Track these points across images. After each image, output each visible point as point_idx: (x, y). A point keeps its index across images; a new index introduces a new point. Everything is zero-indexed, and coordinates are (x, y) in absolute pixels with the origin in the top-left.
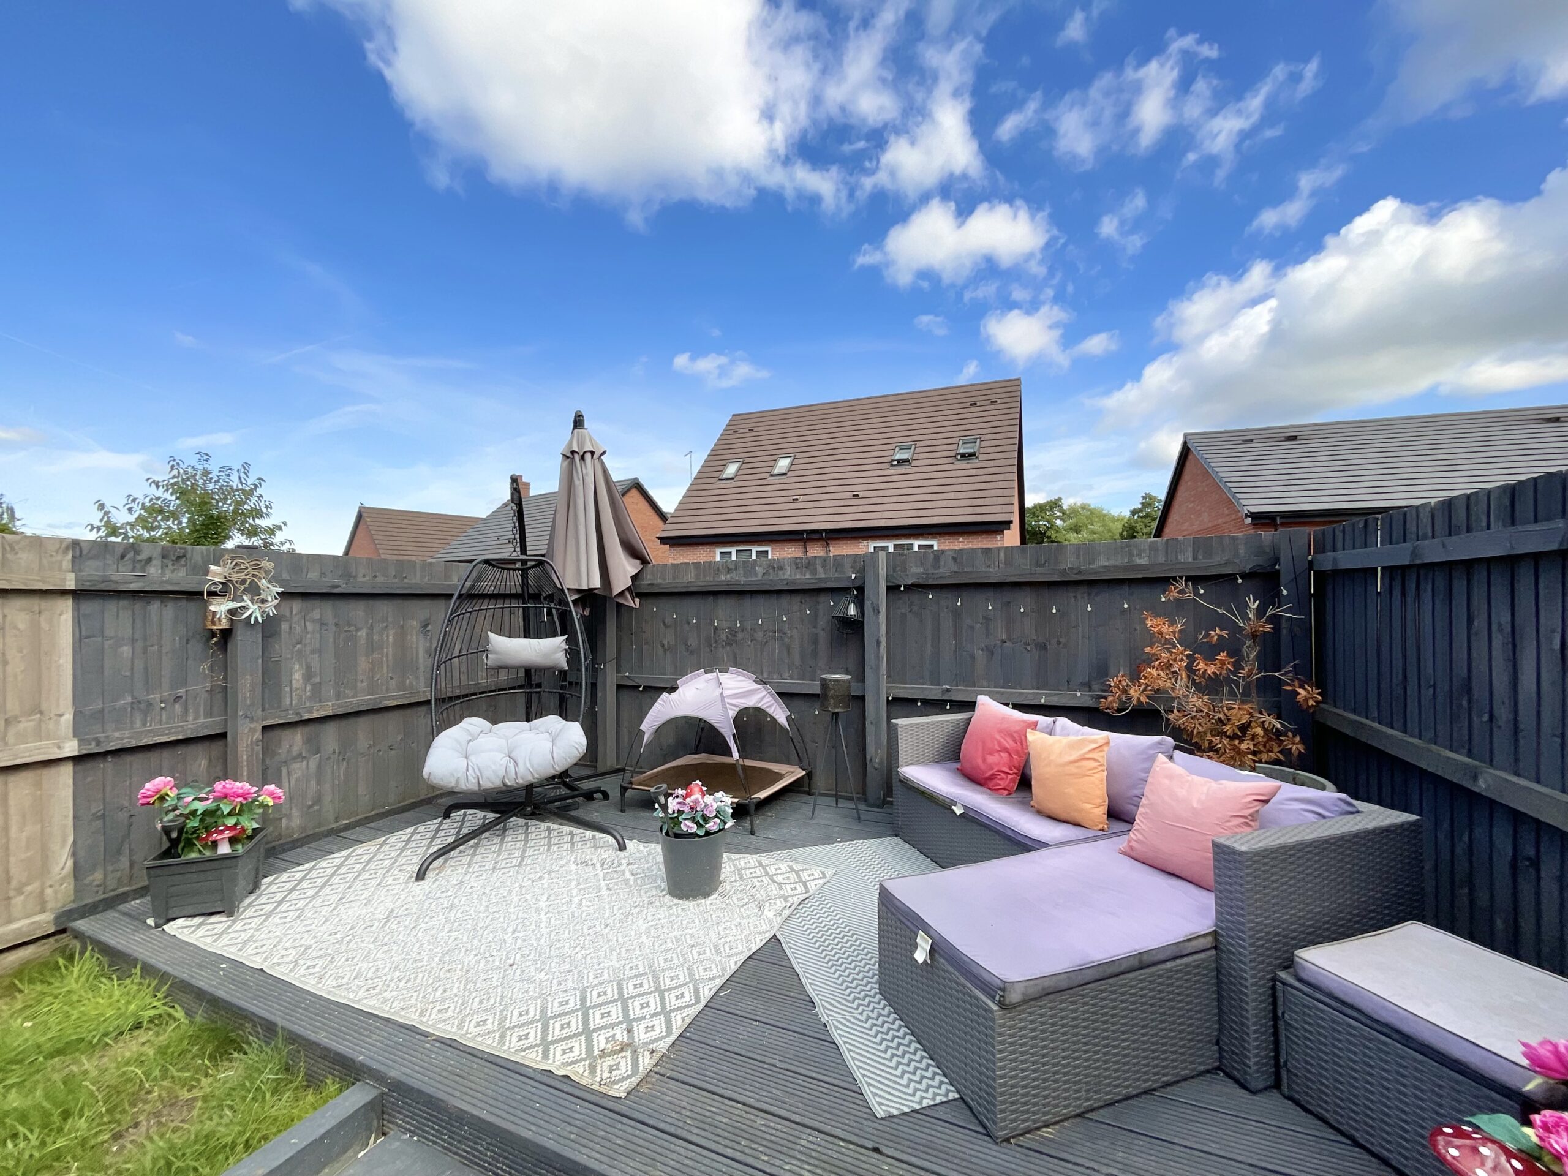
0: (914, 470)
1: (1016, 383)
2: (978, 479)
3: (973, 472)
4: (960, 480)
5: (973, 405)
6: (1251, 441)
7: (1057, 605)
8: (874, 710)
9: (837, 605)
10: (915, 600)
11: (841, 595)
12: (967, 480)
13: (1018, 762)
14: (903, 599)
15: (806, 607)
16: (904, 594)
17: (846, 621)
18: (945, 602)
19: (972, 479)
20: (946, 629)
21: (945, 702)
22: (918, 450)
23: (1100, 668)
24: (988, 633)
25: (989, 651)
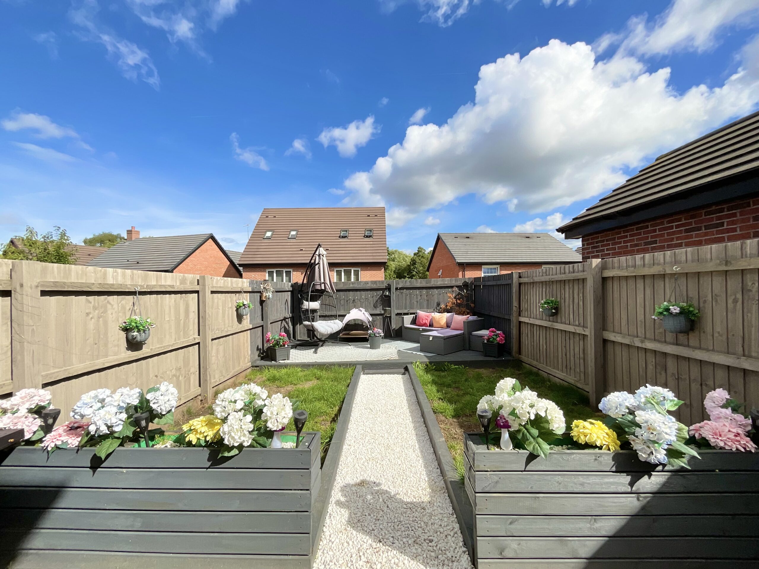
0: (349, 240)
1: (383, 209)
2: (374, 246)
3: (371, 243)
4: (367, 246)
5: (369, 216)
6: (457, 237)
7: (431, 291)
8: (393, 316)
9: (383, 292)
10: (401, 291)
11: (383, 290)
12: (369, 246)
13: (429, 321)
14: (399, 291)
15: (375, 293)
16: (399, 289)
17: (386, 296)
18: (408, 291)
19: (372, 246)
20: (408, 297)
21: (408, 313)
22: (350, 232)
23: (438, 304)
24: (417, 298)
25: (417, 302)
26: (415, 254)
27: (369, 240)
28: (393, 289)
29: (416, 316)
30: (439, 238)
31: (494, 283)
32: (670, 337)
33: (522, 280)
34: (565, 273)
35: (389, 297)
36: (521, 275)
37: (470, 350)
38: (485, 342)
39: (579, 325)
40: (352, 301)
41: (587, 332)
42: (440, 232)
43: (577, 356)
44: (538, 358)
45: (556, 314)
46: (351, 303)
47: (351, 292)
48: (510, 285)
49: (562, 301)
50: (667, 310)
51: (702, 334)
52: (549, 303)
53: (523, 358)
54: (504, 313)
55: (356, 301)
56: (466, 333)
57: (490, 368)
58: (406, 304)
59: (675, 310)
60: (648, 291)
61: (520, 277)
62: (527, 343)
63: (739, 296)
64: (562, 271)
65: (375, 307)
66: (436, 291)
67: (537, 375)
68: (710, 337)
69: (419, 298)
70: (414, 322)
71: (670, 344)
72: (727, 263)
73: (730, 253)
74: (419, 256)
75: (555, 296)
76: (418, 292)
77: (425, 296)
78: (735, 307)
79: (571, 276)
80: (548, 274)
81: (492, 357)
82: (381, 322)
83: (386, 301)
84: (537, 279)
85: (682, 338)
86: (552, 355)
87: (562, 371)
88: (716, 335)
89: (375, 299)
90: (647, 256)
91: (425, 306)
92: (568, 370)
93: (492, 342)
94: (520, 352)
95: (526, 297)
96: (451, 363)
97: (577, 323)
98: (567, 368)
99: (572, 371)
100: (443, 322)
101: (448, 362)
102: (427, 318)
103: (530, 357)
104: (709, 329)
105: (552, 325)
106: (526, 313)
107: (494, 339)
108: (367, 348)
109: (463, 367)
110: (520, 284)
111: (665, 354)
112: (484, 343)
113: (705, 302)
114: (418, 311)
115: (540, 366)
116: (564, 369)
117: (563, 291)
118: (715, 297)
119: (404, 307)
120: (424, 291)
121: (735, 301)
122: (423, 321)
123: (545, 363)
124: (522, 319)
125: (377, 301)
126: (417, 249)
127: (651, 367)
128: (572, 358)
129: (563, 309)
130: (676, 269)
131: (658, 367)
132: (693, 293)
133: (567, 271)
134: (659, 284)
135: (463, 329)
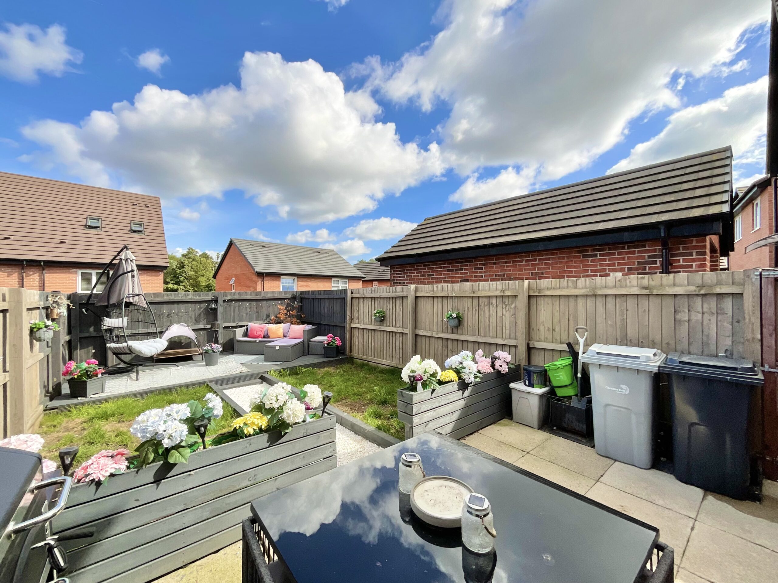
0: (104, 233)
2: (147, 244)
5: (135, 205)
6: (252, 245)
7: (261, 304)
8: (220, 330)
9: (209, 305)
10: (229, 303)
11: (209, 302)
12: (140, 244)
13: (263, 332)
14: (226, 303)
15: (198, 306)
16: (227, 302)
17: (211, 309)
18: (237, 303)
19: (143, 244)
20: (237, 309)
21: (237, 326)
22: (103, 222)
23: (268, 316)
24: (246, 310)
25: (247, 314)
26: (183, 256)
27: (139, 237)
28: (220, 302)
29: (247, 329)
30: (231, 244)
31: (326, 296)
32: (449, 330)
33: (354, 295)
34: (389, 292)
35: (215, 311)
36: (353, 291)
37: (309, 354)
38: (326, 345)
39: (399, 327)
40: (166, 315)
41: (408, 332)
42: (233, 238)
43: (397, 348)
44: (367, 353)
45: (382, 321)
46: (165, 317)
47: (165, 306)
48: (344, 299)
49: (387, 311)
50: (451, 315)
51: (463, 327)
52: (379, 313)
53: (355, 354)
54: (335, 321)
55: (172, 315)
56: (306, 341)
57: (332, 367)
58: (234, 316)
59: (454, 315)
60: (440, 305)
61: (352, 293)
62: (357, 343)
63: (477, 308)
64: (388, 291)
65: (197, 321)
66: (265, 303)
67: (367, 365)
68: (466, 329)
69: (248, 310)
70: (246, 334)
71: (450, 333)
72: (474, 293)
73: (474, 288)
74: (189, 258)
75: (382, 308)
76: (247, 304)
77: (255, 308)
78: (476, 314)
79: (394, 295)
80: (376, 291)
81: (331, 357)
82: (204, 338)
83: (212, 314)
84: (367, 295)
85: (455, 330)
86: (379, 351)
87: (386, 359)
88: (469, 327)
89: (198, 312)
90: (440, 285)
91: (255, 319)
92: (391, 358)
93: (332, 345)
94: (351, 352)
95: (357, 309)
96: (302, 366)
97: (398, 325)
98: (391, 356)
99: (394, 358)
100: (281, 333)
101: (299, 366)
102: (261, 329)
103: (360, 354)
104: (466, 325)
105: (380, 328)
106: (357, 320)
107: (333, 342)
108: (203, 366)
109: (311, 368)
110: (352, 298)
111: (447, 339)
112: (324, 347)
113: (464, 311)
114: (249, 324)
115: (370, 358)
116: (388, 358)
117: (388, 304)
118: (468, 309)
119: (232, 320)
120: (254, 304)
121: (476, 310)
122: (258, 333)
123: (373, 356)
124: (353, 325)
125: (200, 315)
126: (187, 250)
127: (440, 348)
128: (394, 350)
129: (388, 316)
130: (454, 294)
131: (444, 347)
132: (460, 307)
133: (391, 291)
134: (445, 301)
135: (303, 337)
